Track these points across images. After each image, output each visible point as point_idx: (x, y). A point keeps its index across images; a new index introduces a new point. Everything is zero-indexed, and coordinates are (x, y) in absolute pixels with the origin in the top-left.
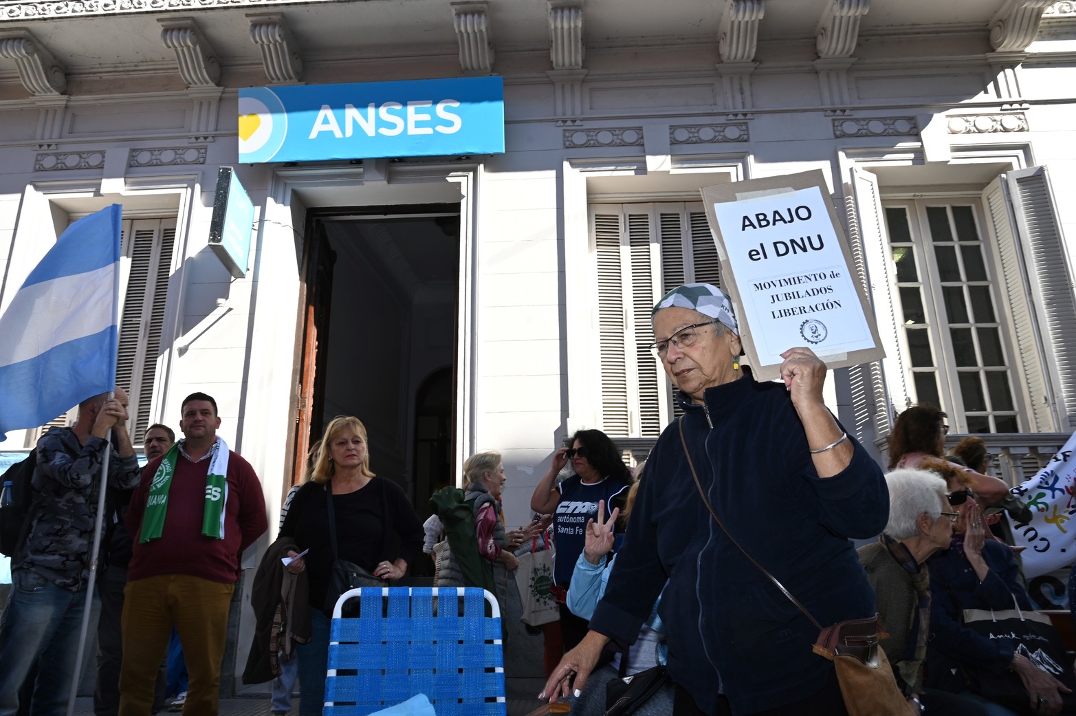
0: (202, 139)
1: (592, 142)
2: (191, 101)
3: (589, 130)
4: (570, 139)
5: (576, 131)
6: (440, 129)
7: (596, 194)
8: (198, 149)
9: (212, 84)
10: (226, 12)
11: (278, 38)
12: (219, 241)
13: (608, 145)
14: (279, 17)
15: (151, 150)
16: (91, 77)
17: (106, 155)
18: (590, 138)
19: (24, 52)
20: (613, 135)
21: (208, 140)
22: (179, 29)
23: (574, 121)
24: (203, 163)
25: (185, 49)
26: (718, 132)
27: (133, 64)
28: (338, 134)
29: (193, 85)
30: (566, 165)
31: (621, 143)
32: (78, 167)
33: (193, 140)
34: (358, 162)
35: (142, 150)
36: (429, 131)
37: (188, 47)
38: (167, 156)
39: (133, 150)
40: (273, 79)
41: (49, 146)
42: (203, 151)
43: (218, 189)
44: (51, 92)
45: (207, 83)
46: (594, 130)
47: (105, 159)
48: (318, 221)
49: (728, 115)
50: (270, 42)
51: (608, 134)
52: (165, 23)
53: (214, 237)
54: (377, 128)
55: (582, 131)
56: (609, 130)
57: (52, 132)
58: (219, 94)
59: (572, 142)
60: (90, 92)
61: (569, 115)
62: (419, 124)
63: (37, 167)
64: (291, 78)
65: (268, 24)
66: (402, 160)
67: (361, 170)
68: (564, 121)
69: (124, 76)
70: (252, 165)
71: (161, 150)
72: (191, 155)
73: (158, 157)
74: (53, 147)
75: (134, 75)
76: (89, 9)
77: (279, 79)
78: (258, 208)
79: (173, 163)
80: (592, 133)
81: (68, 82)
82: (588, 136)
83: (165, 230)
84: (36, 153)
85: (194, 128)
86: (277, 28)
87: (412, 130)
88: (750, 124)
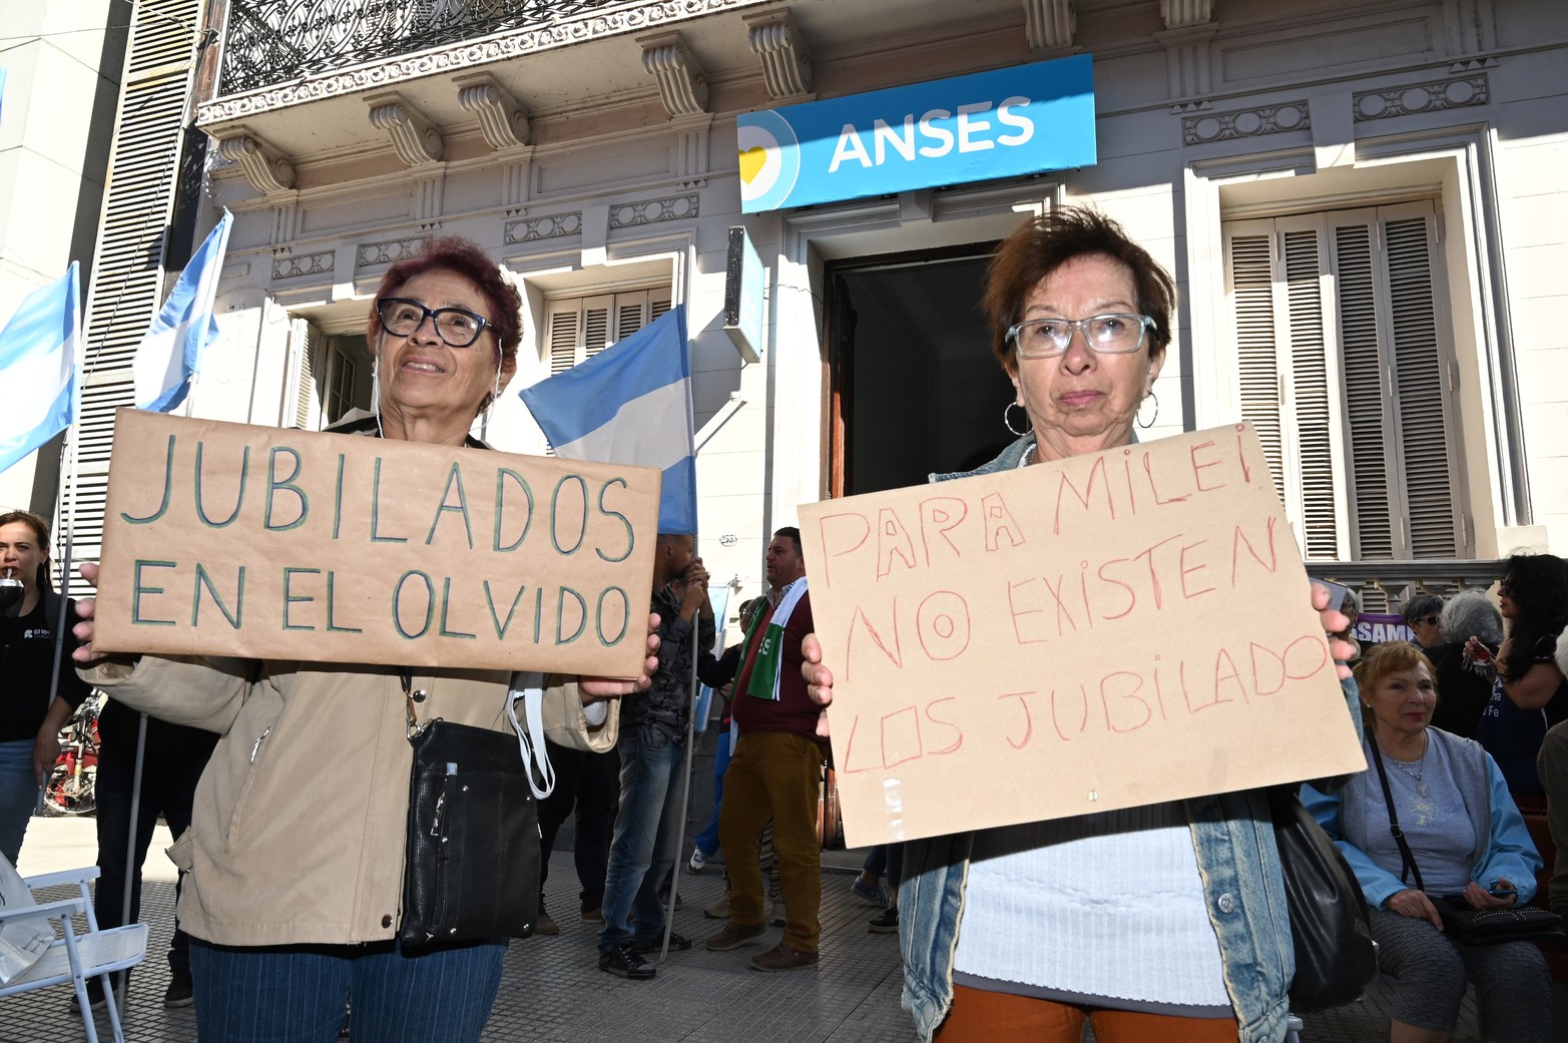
0: (692, 185)
1: (1227, 132)
2: (676, 135)
3: (1222, 115)
4: (1192, 131)
5: (1202, 118)
6: (1004, 140)
7: (1232, 207)
8: (687, 197)
9: (700, 111)
10: (720, 17)
11: (784, 42)
12: (737, 323)
13: (1253, 134)
14: (785, 13)
15: (633, 205)
16: (557, 119)
17: (583, 217)
18: (1224, 126)
19: (488, 102)
20: (1261, 117)
21: (699, 185)
22: (663, 48)
23: (1198, 103)
24: (696, 216)
25: (669, 73)
26: (1434, 93)
27: (604, 96)
28: (866, 163)
29: (677, 115)
30: (1188, 173)
31: (1273, 129)
32: (552, 236)
33: (682, 186)
34: (892, 197)
35: (622, 206)
36: (988, 145)
37: (673, 69)
38: (653, 211)
39: (613, 207)
40: (775, 95)
41: (517, 211)
42: (695, 200)
43: (730, 258)
44: (515, 144)
45: (694, 109)
46: (1229, 113)
47: (583, 222)
48: (838, 277)
49: (1453, 64)
50: (774, 48)
51: (1253, 117)
52: (645, 43)
53: (730, 319)
54: (917, 147)
55: (1211, 116)
56: (1254, 110)
57: (519, 194)
58: (708, 123)
59: (1196, 135)
60: (557, 138)
61: (1191, 96)
62: (974, 137)
63: (508, 239)
64: (798, 90)
65: (770, 26)
66: (951, 188)
67: (898, 206)
68: (1184, 105)
69: (595, 113)
70: (758, 214)
71: (646, 203)
72: (681, 207)
73: (642, 214)
74: (522, 212)
75: (605, 109)
76: (558, 38)
77: (783, 94)
78: (768, 269)
79: (660, 219)
80: (1227, 119)
81: (531, 129)
82: (1220, 123)
83: (654, 304)
84: (504, 222)
85: (681, 171)
86: (783, 29)
87: (965, 147)
88: (1492, 74)
